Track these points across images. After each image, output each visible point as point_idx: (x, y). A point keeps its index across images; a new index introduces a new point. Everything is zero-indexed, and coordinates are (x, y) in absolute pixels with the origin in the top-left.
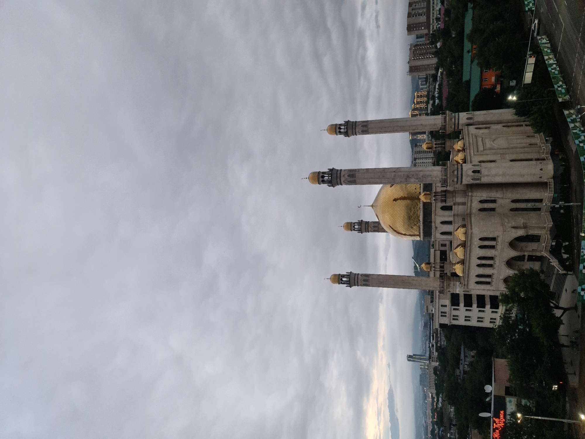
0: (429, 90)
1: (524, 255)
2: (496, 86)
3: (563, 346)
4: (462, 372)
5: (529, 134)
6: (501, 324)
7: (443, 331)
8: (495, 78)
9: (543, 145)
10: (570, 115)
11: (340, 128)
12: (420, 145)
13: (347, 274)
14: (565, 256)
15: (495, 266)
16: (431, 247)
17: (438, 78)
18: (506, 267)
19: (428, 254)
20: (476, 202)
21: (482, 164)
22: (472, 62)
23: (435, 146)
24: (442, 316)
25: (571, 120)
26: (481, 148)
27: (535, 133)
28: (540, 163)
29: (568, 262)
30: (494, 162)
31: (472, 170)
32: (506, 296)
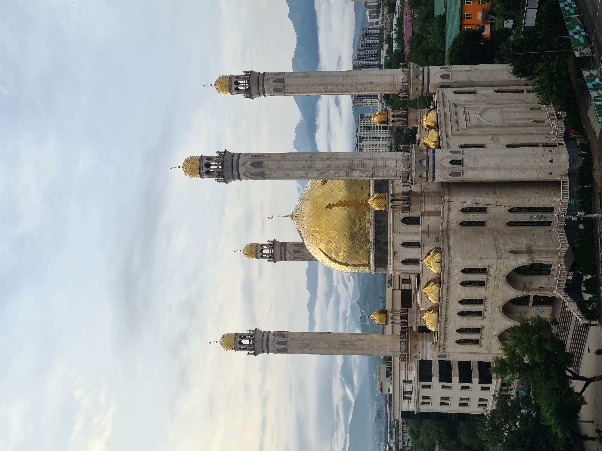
0: (383, 26)
1: (528, 297)
2: (484, 27)
3: (587, 438)
5: (532, 106)
6: (494, 407)
7: (407, 423)
8: (483, 15)
9: (552, 123)
10: (592, 78)
11: (237, 83)
12: (369, 116)
13: (251, 332)
14: (587, 296)
15: (486, 314)
16: (388, 285)
17: (397, 8)
18: (503, 316)
19: (381, 295)
20: (456, 211)
21: (466, 150)
23: (392, 119)
24: (404, 398)
25: (593, 85)
26: (463, 125)
27: (542, 104)
28: (549, 151)
29: (591, 306)
30: (482, 146)
31: (450, 160)
32: (502, 362)
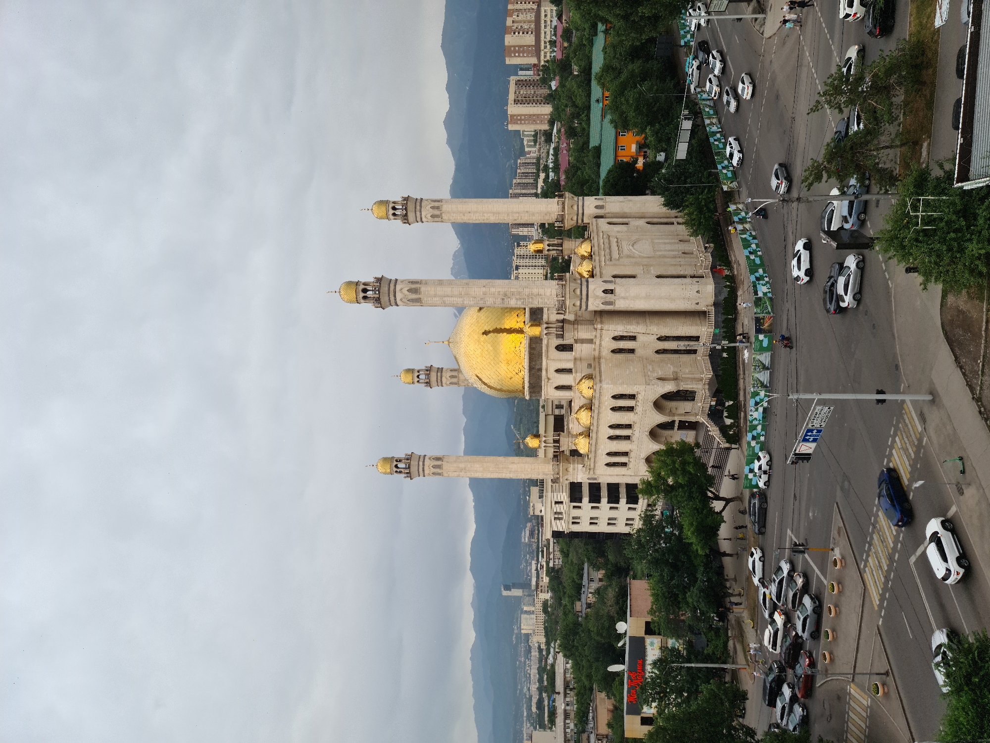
0: (540, 155)
1: (673, 422)
2: (637, 159)
3: (725, 554)
4: (584, 606)
5: (681, 238)
6: (641, 527)
7: (558, 542)
8: (636, 147)
9: (700, 255)
10: (737, 212)
11: (394, 208)
12: (525, 244)
13: (406, 456)
14: (728, 422)
15: (634, 438)
16: (541, 410)
17: (553, 137)
18: (650, 439)
19: (535, 420)
20: (607, 339)
21: (618, 280)
22: (603, 116)
23: (547, 248)
25: (739, 219)
26: (615, 255)
27: (690, 236)
28: (696, 282)
29: (732, 431)
30: (634, 277)
31: (603, 289)
32: (648, 483)
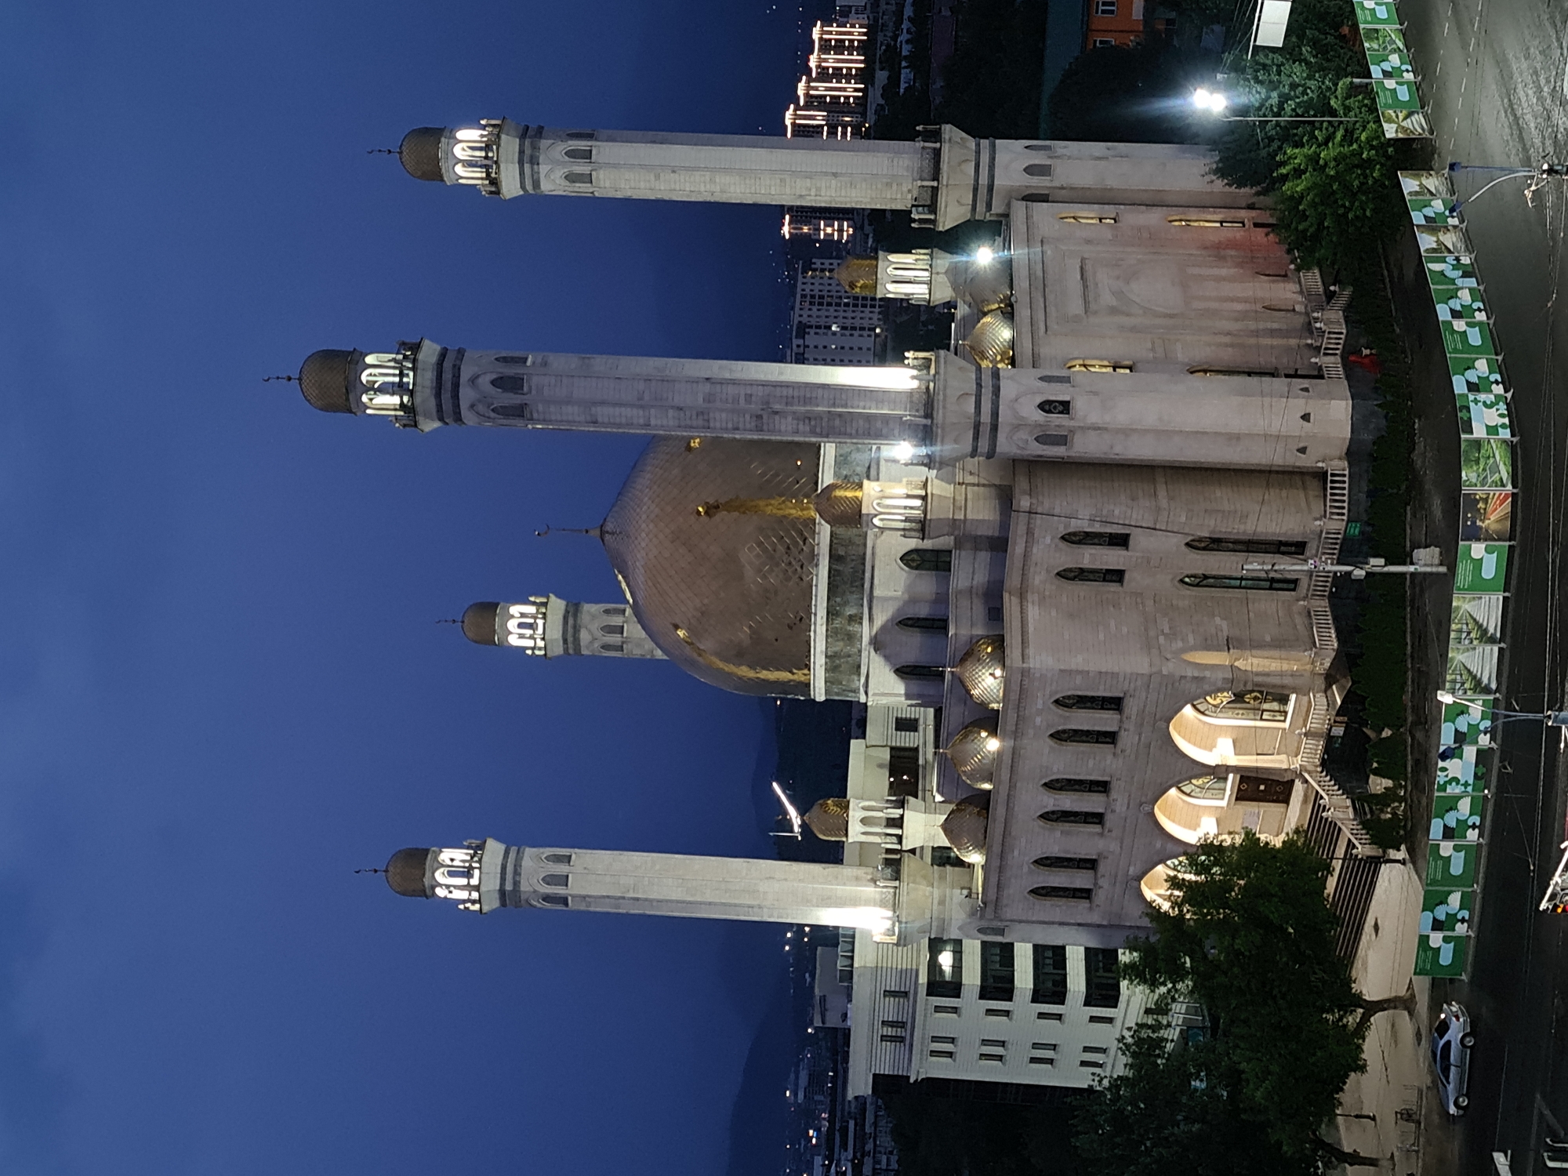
0: (876, 19)
3: (1356, 1159)
5: (1266, 264)
8: (1146, 7)
14: (1379, 785)
15: (1113, 822)
20: (1048, 540)
24: (884, 1039)
25: (1426, 217)
27: (1290, 263)
28: (1302, 390)
29: (1389, 810)
31: (1039, 400)
